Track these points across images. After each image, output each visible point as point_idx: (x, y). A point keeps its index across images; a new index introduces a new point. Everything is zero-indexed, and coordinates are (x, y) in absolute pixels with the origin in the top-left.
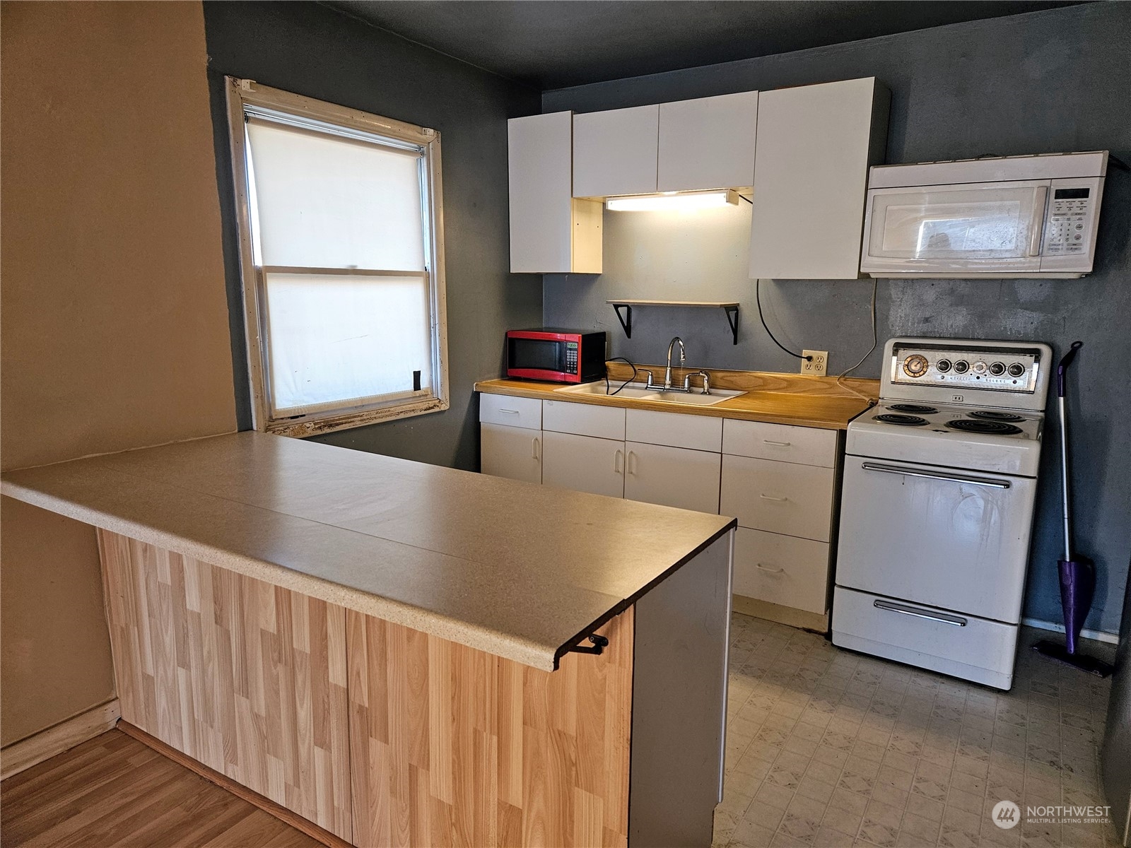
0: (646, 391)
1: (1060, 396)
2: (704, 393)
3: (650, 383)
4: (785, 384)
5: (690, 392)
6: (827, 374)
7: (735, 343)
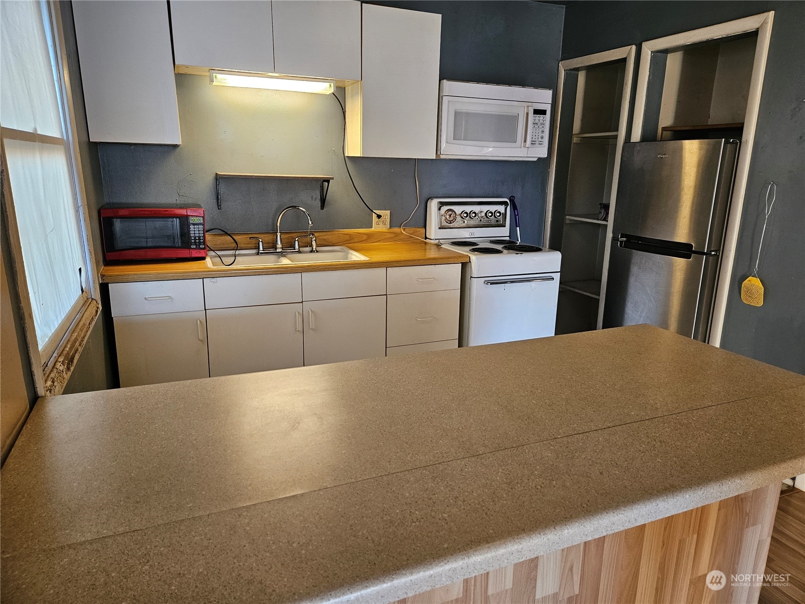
0: (258, 256)
1: (517, 227)
2: (312, 251)
3: (261, 248)
4: (365, 237)
5: (299, 252)
6: (391, 227)
7: (322, 207)
